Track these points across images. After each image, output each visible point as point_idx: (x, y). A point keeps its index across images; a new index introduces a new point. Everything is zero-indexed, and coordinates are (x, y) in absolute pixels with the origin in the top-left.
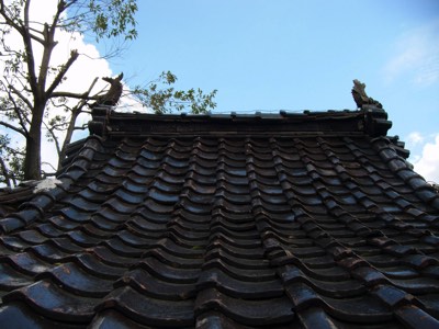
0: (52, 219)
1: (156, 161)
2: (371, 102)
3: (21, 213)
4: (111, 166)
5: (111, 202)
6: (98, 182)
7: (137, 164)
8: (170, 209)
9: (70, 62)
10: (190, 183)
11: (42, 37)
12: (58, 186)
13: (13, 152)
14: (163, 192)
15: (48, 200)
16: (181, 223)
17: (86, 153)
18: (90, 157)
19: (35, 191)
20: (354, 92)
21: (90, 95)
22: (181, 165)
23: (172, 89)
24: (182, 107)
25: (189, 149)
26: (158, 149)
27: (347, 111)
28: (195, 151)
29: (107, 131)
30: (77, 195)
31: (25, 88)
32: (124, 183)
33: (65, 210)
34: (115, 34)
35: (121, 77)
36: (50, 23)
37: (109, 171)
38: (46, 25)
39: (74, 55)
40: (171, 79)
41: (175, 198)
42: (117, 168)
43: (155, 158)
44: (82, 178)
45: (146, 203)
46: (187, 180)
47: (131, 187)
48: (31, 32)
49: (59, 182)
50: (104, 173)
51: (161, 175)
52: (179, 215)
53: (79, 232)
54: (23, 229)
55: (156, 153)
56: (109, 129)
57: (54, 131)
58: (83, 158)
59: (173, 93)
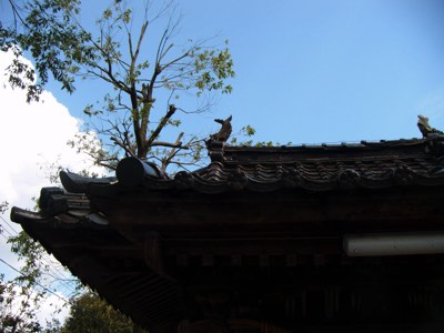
2: (434, 131)
20: (419, 125)
27: (415, 139)
34: (215, 88)
35: (230, 119)
39: (172, 110)
40: (251, 132)
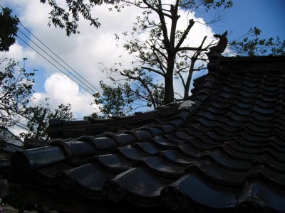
0: (193, 125)
1: (255, 87)
3: (173, 122)
4: (225, 92)
5: (229, 114)
6: (218, 102)
7: (242, 90)
8: (270, 118)
9: (189, 27)
10: (281, 101)
11: (170, 14)
12: (193, 104)
13: (155, 87)
14: (263, 107)
15: (188, 114)
16: (280, 127)
17: (207, 84)
18: (210, 86)
19: (179, 108)
21: (203, 48)
22: (272, 89)
23: (257, 39)
24: (265, 51)
25: (276, 78)
26: (255, 79)
28: (282, 80)
29: (219, 69)
30: (206, 111)
31: (161, 47)
32: (236, 102)
33: (200, 120)
34: (218, 6)
35: (226, 33)
36: (174, 4)
37: (224, 95)
38: (172, 6)
39: (192, 23)
40: (257, 32)
41: (272, 111)
42: (229, 93)
43: (253, 85)
44: (207, 100)
45: (253, 114)
46: (278, 99)
47: (241, 105)
48: (163, 11)
49: (193, 103)
50: (221, 96)
51: (260, 96)
52: (278, 122)
53: (213, 133)
54: (175, 131)
55: (254, 82)
56: (221, 68)
57: (180, 72)
58: (206, 87)
59: (258, 42)
